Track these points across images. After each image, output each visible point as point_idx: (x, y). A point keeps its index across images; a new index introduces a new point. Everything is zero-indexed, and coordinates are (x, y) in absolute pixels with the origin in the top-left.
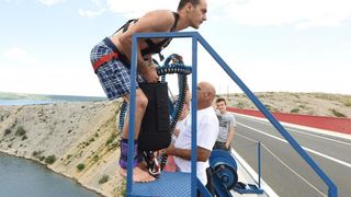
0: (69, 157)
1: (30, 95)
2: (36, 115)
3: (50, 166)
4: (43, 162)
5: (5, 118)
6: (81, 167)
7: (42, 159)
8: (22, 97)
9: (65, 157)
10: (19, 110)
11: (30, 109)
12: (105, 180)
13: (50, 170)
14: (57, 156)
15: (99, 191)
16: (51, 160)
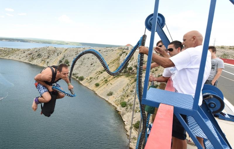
0: (91, 78)
1: (71, 43)
2: (74, 54)
3: (81, 82)
4: (77, 79)
5: (59, 54)
6: (97, 85)
7: (77, 77)
8: (67, 44)
9: (89, 78)
10: (66, 50)
11: (71, 50)
12: (111, 94)
13: (81, 84)
14: (85, 77)
15: (107, 99)
16: (82, 79)
